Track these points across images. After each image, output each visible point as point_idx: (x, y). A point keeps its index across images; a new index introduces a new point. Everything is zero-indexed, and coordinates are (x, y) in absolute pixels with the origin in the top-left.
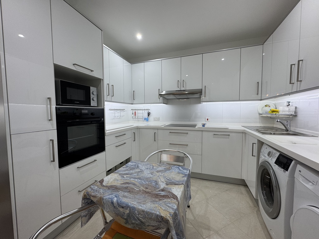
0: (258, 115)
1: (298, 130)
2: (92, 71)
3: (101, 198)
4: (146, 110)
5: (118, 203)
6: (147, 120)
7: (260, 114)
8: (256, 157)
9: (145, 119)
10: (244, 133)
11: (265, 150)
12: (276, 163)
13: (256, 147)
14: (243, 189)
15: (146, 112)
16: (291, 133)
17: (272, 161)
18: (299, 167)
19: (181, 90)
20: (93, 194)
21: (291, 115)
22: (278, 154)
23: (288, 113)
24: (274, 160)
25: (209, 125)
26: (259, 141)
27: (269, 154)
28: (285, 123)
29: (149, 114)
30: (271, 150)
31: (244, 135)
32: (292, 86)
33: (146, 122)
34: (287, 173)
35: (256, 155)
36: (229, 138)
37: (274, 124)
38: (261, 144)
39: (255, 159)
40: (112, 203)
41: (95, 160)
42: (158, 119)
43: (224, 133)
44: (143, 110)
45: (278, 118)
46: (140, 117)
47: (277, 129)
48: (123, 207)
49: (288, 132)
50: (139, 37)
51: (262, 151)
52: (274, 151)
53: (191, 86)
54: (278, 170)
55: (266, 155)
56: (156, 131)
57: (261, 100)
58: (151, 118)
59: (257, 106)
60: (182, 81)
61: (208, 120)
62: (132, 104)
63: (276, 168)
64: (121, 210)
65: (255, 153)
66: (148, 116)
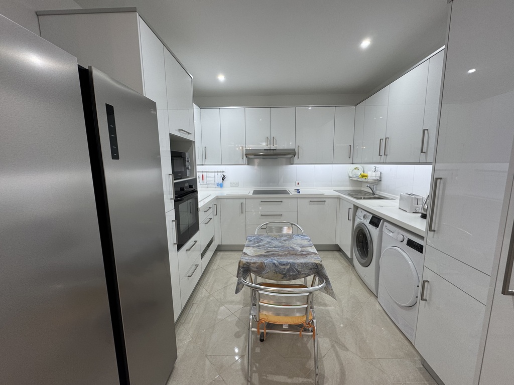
0: (348, 177)
1: (383, 194)
2: (189, 133)
3: (262, 263)
4: (219, 172)
5: (279, 263)
6: (221, 185)
7: (350, 177)
8: (351, 221)
9: (218, 185)
10: (339, 198)
11: (360, 214)
12: (370, 223)
13: (352, 211)
14: (337, 254)
15: (220, 175)
16: (376, 196)
17: (367, 222)
18: (386, 223)
19: (270, 150)
20: (252, 261)
21: (377, 180)
22: (372, 216)
23: (374, 178)
24: (369, 221)
25: (304, 191)
26: (354, 206)
27: (364, 217)
28: (372, 187)
29: (223, 178)
30: (366, 213)
31: (338, 200)
32: (380, 158)
33: (219, 189)
34: (378, 229)
35: (352, 219)
36: (324, 204)
37: (362, 187)
38: (356, 208)
39: (351, 222)
40: (274, 264)
41: (196, 242)
42: (237, 185)
43: (318, 200)
44: (215, 172)
45: (367, 182)
46: (210, 182)
47: (366, 193)
48: (284, 265)
49: (375, 196)
50: (221, 78)
51: (357, 214)
52: (368, 214)
53: (282, 144)
54: (371, 228)
55: (362, 218)
56: (243, 201)
57: (352, 164)
58: (226, 182)
59: (347, 170)
60: (272, 137)
61: (298, 184)
62: (203, 165)
63: (370, 227)
64: (282, 267)
65: (351, 218)
66: (223, 180)
